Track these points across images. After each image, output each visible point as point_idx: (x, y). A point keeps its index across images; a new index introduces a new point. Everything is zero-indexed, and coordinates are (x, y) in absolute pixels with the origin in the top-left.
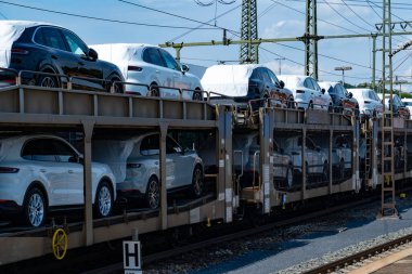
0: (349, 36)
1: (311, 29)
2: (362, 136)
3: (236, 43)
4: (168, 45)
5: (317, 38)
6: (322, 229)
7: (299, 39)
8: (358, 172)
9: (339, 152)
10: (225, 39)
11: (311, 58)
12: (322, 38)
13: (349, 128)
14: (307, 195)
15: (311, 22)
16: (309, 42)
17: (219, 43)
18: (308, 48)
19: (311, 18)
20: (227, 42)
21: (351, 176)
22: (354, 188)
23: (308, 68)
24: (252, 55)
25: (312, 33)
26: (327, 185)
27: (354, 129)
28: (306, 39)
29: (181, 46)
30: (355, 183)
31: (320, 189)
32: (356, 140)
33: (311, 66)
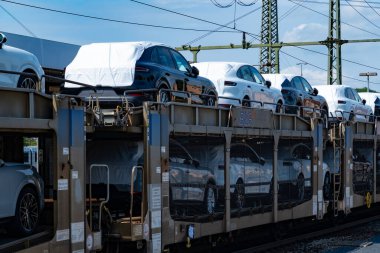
0: (375, 41)
1: (335, 32)
2: (329, 145)
3: (255, 46)
4: (184, 48)
5: (341, 42)
6: (346, 243)
7: (322, 43)
8: (320, 192)
9: (296, 165)
10: (244, 42)
11: (335, 63)
12: (347, 42)
13: (306, 134)
14: (232, 225)
15: (334, 25)
16: (332, 46)
17: (238, 47)
18: (331, 53)
19: (335, 21)
20: (246, 45)
21: (310, 198)
22: (315, 213)
23: (331, 73)
24: (272, 59)
25: (335, 37)
26: (270, 210)
27: (314, 135)
28: (329, 43)
29: (198, 50)
30: (317, 205)
31: (257, 216)
32: (318, 150)
33: (335, 71)
